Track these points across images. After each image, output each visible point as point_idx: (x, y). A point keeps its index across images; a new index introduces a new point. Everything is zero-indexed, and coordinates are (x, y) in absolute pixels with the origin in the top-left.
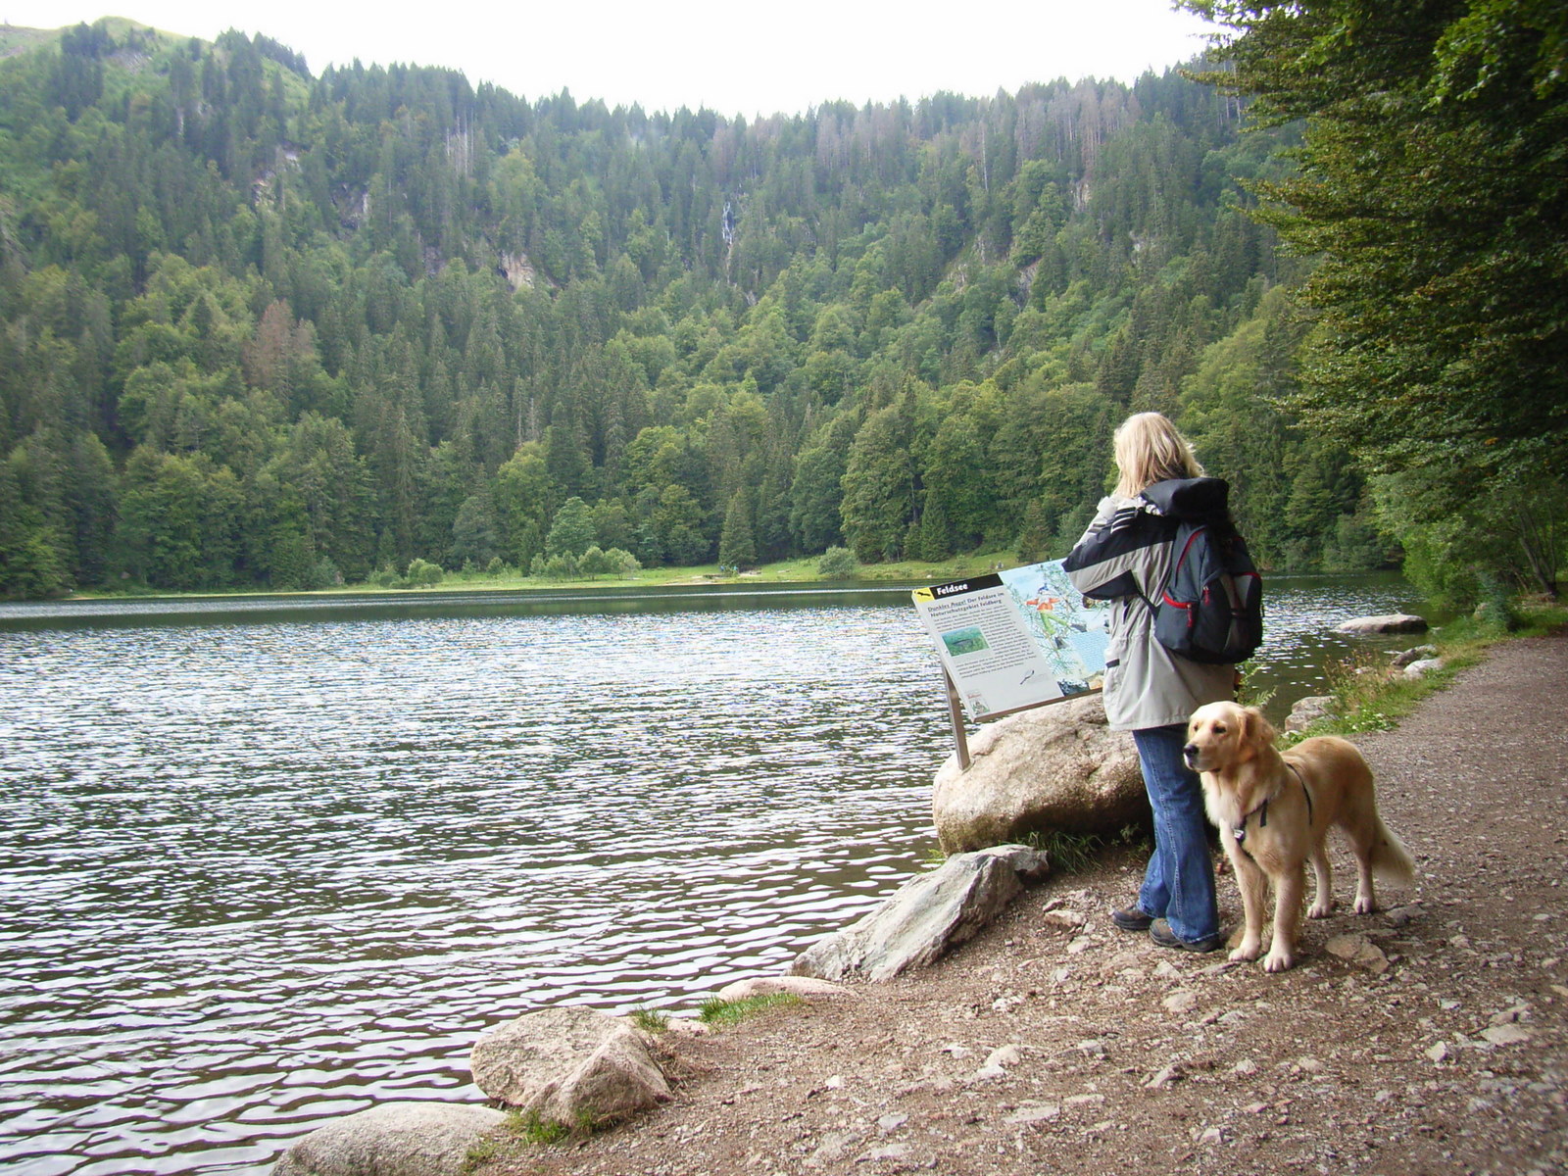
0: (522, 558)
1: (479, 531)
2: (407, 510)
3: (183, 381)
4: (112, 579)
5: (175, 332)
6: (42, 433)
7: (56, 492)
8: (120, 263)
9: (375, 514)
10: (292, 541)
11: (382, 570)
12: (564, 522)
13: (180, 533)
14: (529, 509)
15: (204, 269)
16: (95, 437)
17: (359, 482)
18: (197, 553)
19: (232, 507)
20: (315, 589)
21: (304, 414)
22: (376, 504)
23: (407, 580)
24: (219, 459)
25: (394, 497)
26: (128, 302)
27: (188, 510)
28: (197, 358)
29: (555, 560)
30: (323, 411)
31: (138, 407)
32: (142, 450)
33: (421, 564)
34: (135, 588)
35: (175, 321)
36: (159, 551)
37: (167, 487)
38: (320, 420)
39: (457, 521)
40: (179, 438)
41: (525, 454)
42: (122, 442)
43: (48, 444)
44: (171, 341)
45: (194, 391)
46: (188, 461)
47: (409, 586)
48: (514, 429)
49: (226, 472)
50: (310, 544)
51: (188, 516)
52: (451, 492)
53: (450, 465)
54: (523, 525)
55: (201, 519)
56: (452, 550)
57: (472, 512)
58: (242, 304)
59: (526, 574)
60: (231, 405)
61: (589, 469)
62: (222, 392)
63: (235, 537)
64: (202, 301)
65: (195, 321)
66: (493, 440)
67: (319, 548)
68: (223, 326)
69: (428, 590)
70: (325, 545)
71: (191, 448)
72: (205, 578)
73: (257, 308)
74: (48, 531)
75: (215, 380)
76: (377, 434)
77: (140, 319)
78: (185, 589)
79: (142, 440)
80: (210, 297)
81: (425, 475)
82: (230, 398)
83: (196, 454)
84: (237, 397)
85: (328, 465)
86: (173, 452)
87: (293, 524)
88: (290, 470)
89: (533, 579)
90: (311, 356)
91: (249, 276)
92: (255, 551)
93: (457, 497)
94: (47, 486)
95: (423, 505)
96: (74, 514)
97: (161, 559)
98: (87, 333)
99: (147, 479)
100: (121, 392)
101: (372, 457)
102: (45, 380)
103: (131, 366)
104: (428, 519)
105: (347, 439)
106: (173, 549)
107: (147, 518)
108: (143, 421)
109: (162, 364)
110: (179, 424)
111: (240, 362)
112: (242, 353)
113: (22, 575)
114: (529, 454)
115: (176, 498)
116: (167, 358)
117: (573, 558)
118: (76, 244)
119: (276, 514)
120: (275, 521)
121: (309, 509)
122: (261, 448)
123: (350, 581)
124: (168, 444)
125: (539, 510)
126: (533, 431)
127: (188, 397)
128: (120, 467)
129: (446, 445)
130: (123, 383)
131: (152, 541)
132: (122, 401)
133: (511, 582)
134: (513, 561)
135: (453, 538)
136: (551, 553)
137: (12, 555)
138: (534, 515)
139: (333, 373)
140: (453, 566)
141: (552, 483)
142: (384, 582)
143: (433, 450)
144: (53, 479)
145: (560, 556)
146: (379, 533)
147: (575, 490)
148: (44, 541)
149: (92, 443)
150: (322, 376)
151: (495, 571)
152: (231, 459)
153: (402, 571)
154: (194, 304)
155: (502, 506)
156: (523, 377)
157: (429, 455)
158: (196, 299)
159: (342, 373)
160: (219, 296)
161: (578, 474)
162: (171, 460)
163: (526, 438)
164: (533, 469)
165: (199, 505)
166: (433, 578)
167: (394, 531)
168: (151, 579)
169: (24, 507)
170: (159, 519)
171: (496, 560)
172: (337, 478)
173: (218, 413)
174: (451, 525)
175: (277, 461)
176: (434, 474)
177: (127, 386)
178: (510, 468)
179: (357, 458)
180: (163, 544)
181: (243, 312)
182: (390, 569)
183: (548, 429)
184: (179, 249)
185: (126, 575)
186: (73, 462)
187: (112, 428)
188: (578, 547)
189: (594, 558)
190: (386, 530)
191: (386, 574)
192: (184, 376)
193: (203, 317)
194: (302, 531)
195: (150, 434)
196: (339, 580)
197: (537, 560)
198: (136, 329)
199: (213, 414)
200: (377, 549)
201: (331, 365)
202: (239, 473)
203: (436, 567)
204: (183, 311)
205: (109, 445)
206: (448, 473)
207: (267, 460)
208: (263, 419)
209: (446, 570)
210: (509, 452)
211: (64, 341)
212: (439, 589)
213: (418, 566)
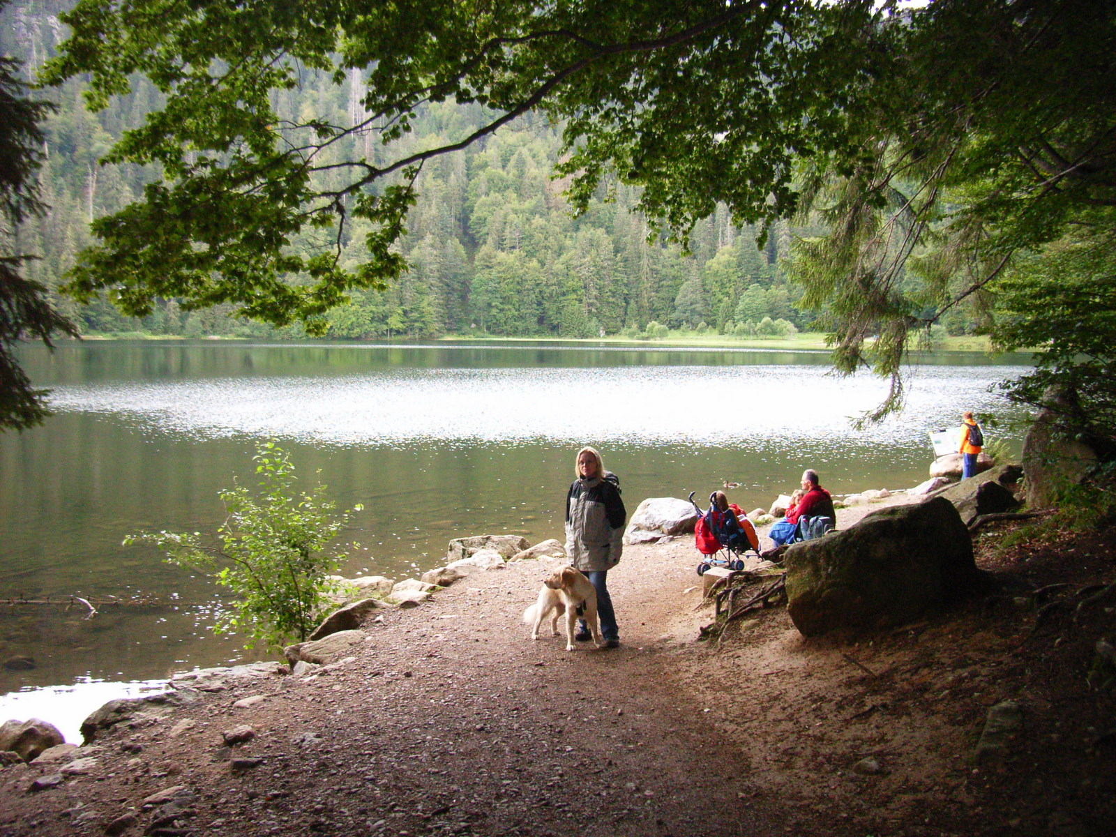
0: (719, 322)
1: (691, 304)
2: (646, 289)
3: (509, 205)
4: (466, 328)
5: (504, 174)
6: (429, 239)
7: (436, 274)
9: (626, 292)
10: (572, 306)
11: (630, 328)
12: (747, 300)
13: (505, 300)
14: (723, 291)
15: (521, 133)
16: (457, 240)
20: (587, 337)
21: (582, 227)
22: (626, 285)
23: (645, 334)
24: (530, 254)
25: (638, 280)
27: (511, 286)
28: (518, 190)
29: (741, 325)
30: (593, 224)
31: (482, 222)
32: (484, 250)
33: (655, 325)
34: (479, 333)
35: (504, 167)
37: (499, 272)
38: (592, 230)
39: (678, 298)
40: (507, 241)
41: (723, 254)
42: (472, 243)
43: (432, 246)
44: (502, 180)
45: (516, 212)
47: (647, 338)
48: (716, 238)
49: (534, 263)
50: (584, 309)
51: (511, 290)
52: (675, 278)
55: (519, 292)
56: (674, 316)
57: (687, 293)
59: (722, 333)
60: (538, 221)
62: (533, 212)
63: (540, 304)
64: (520, 154)
65: (516, 167)
67: (590, 312)
68: (532, 171)
69: (658, 341)
70: (594, 310)
71: (513, 247)
72: (520, 329)
74: (431, 298)
76: (628, 239)
77: (484, 166)
78: (508, 335)
79: (485, 242)
80: (525, 151)
81: (659, 267)
83: (516, 251)
84: (542, 215)
86: (503, 250)
87: (575, 297)
89: (726, 336)
91: (549, 137)
92: (551, 313)
93: (678, 281)
94: (432, 271)
95: (656, 286)
96: (445, 287)
97: (495, 316)
98: (453, 176)
99: (488, 267)
100: (472, 211)
101: (625, 254)
102: (429, 206)
103: (478, 196)
104: (658, 295)
105: (606, 242)
107: (487, 291)
108: (485, 230)
109: (497, 194)
110: (507, 233)
111: (543, 193)
112: (544, 187)
116: (499, 191)
117: (753, 324)
118: (445, 120)
119: (564, 289)
120: (564, 294)
121: (585, 288)
122: (556, 248)
123: (608, 333)
124: (500, 245)
125: (731, 291)
127: (512, 216)
128: (471, 259)
130: (473, 207)
131: (489, 305)
132: (473, 218)
133: (710, 341)
134: (712, 324)
135: (674, 308)
136: (738, 320)
137: (412, 312)
138: (728, 294)
140: (675, 325)
141: (740, 274)
142: (632, 335)
144: (434, 267)
145: (745, 322)
146: (627, 303)
147: (756, 279)
148: (429, 304)
149: (455, 245)
151: (702, 331)
152: (537, 255)
153: (642, 328)
154: (516, 156)
155: (708, 288)
158: (517, 153)
160: (531, 150)
162: (501, 256)
163: (724, 243)
165: (518, 283)
166: (662, 334)
167: (637, 302)
168: (488, 328)
169: (418, 284)
170: (495, 291)
171: (702, 324)
172: (602, 268)
173: (530, 225)
174: (673, 300)
175: (564, 257)
177: (476, 209)
179: (615, 256)
180: (496, 307)
181: (544, 161)
182: (635, 326)
183: (739, 238)
185: (473, 325)
186: (445, 256)
187: (466, 233)
188: (757, 317)
189: (767, 325)
190: (632, 301)
191: (631, 330)
192: (509, 202)
193: (521, 163)
194: (580, 301)
195: (490, 240)
196: (602, 333)
197: (729, 324)
198: (481, 172)
199: (527, 226)
200: (626, 314)
202: (543, 264)
203: (664, 327)
204: (509, 160)
205: (464, 244)
206: (672, 266)
207: (559, 255)
208: (557, 229)
209: (670, 328)
210: (713, 253)
211: (440, 181)
212: (665, 341)
213: (653, 326)
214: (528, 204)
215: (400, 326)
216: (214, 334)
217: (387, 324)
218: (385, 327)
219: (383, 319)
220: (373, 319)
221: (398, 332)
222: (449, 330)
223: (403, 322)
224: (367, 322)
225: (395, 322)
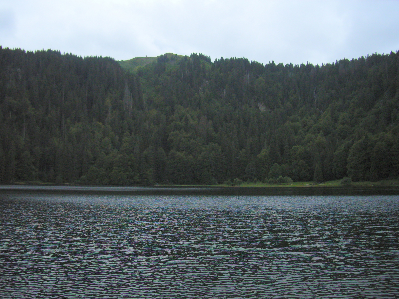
0: (262, 178)
1: (251, 172)
2: (234, 166)
4: (164, 181)
6: (150, 147)
7: (153, 160)
8: (168, 108)
9: (226, 167)
10: (206, 173)
12: (273, 170)
13: (180, 171)
15: (187, 109)
16: (162, 148)
17: (222, 159)
18: (184, 176)
19: (192, 165)
20: (211, 185)
21: (209, 143)
24: (189, 153)
25: (231, 163)
26: (170, 117)
27: (182, 165)
28: (185, 130)
29: (271, 179)
30: (214, 142)
31: (172, 141)
32: (172, 151)
33: (237, 180)
34: (170, 183)
35: (180, 121)
36: (175, 175)
37: (177, 160)
39: (246, 169)
40: (181, 148)
43: (152, 150)
44: (179, 125)
46: (182, 154)
47: (234, 185)
48: (261, 146)
49: (191, 157)
50: (210, 174)
53: (245, 155)
54: (262, 170)
55: (185, 167)
56: (245, 176)
57: (250, 167)
58: (196, 116)
59: (263, 182)
60: (192, 141)
61: (280, 156)
62: (191, 137)
63: (193, 172)
64: (186, 116)
65: (185, 121)
66: (255, 149)
68: (191, 122)
69: (239, 186)
70: (214, 174)
72: (185, 181)
73: (199, 118)
74: (151, 169)
75: (189, 135)
76: (227, 147)
77: (173, 121)
78: (181, 184)
83: (184, 152)
84: (194, 139)
85: (215, 155)
86: (179, 152)
87: (206, 169)
88: (206, 156)
89: (265, 184)
90: (211, 129)
91: (197, 110)
92: (197, 175)
93: (246, 163)
95: (238, 165)
96: (156, 166)
98: (161, 124)
99: (173, 158)
100: (168, 137)
101: (226, 153)
102: (152, 135)
103: (170, 132)
104: (239, 168)
105: (219, 148)
106: (178, 174)
107: (173, 167)
108: (172, 144)
110: (181, 145)
111: (195, 131)
112: (195, 128)
114: (264, 152)
115: (179, 163)
116: (178, 130)
117: (275, 179)
118: (159, 104)
119: (202, 166)
121: (210, 166)
122: (199, 151)
123: (220, 183)
125: (267, 166)
126: (265, 147)
127: (183, 139)
128: (167, 155)
129: (244, 150)
131: (174, 172)
132: (168, 140)
133: (260, 185)
134: (259, 179)
135: (245, 173)
137: (143, 175)
138: (265, 168)
139: (217, 133)
141: (270, 160)
146: (227, 171)
147: (276, 161)
150: (214, 133)
151: (255, 182)
152: (192, 153)
153: (232, 181)
155: (257, 165)
156: (263, 133)
157: (239, 153)
160: (190, 115)
161: (277, 157)
164: (265, 156)
165: (185, 164)
166: (240, 183)
167: (230, 171)
168: (173, 181)
169: (146, 164)
170: (176, 167)
171: (256, 179)
172: (217, 158)
173: (189, 142)
175: (203, 154)
176: (240, 157)
178: (259, 156)
179: (222, 153)
181: (196, 119)
183: (269, 146)
184: (181, 104)
186: (157, 154)
187: (165, 145)
188: (276, 176)
189: (281, 179)
191: (228, 182)
192: (182, 134)
195: (174, 148)
196: (217, 183)
197: (266, 179)
198: (171, 123)
200: (226, 176)
202: (194, 157)
203: (240, 180)
204: (182, 119)
205: (165, 150)
207: (200, 154)
208: (200, 144)
209: (243, 181)
210: (259, 152)
215: (138, 180)
217: (133, 179)
220: (128, 177)
221: (138, 183)
222: (158, 182)
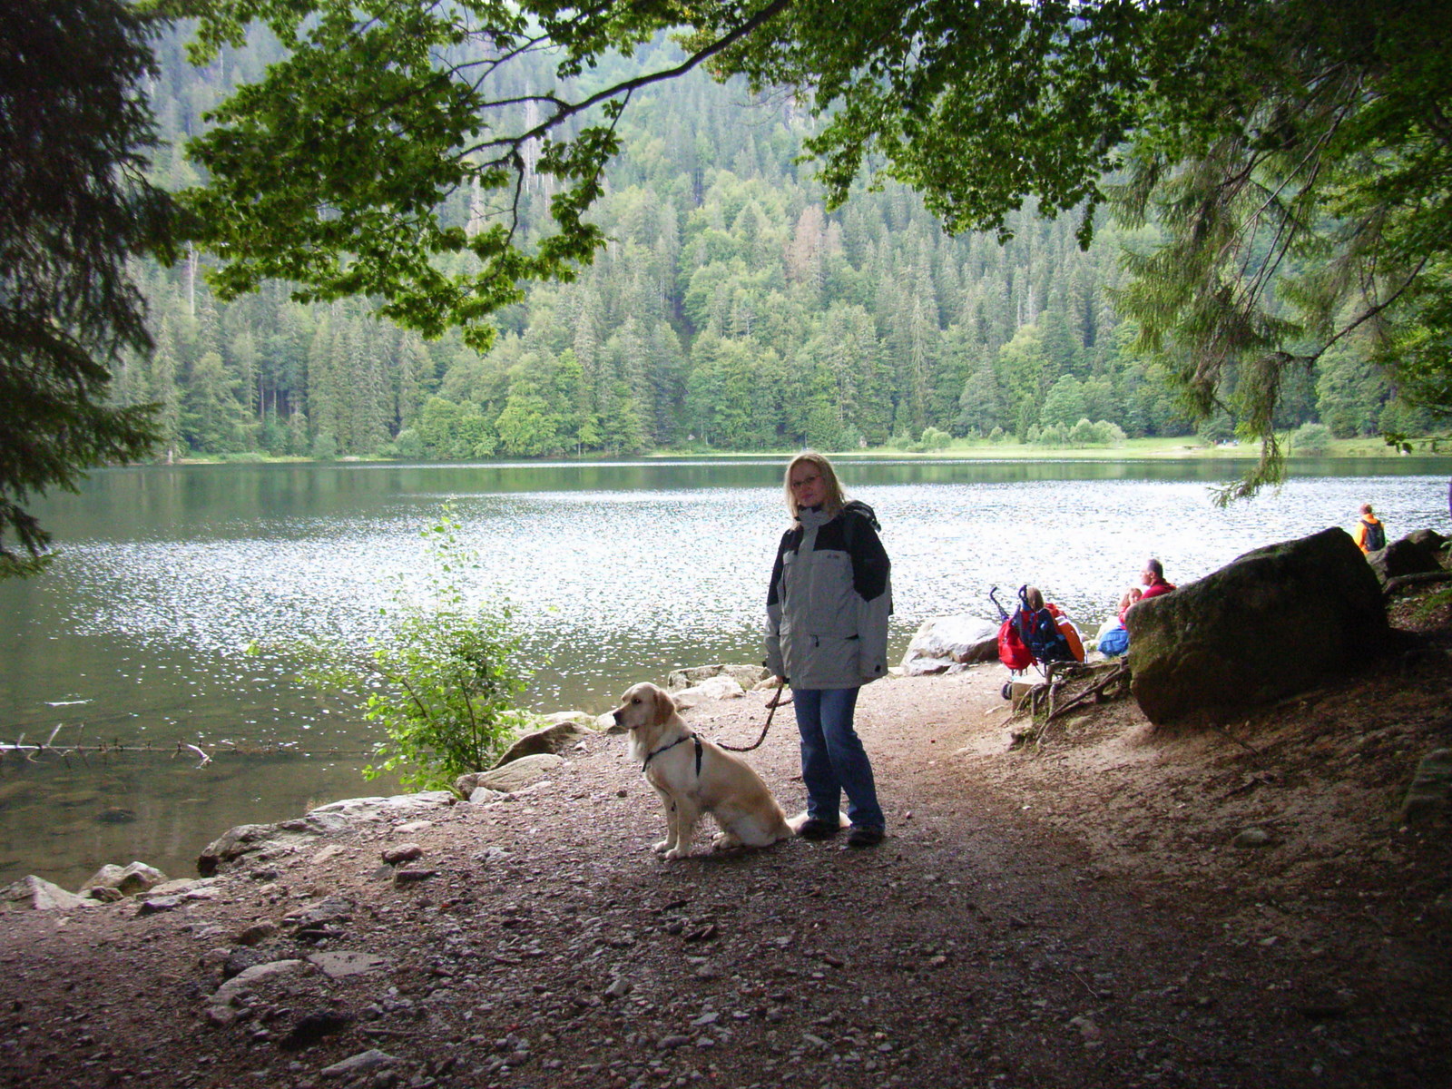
0: (1020, 427)
1: (982, 404)
2: (920, 384)
3: (736, 277)
4: (681, 441)
5: (728, 236)
6: (630, 323)
7: (641, 370)
8: (684, 180)
9: (893, 389)
10: (823, 409)
11: (899, 436)
12: (1057, 397)
13: (733, 403)
14: (1026, 384)
15: (750, 181)
16: (668, 325)
17: (880, 360)
18: (748, 420)
19: (776, 382)
20: (842, 450)
21: (833, 303)
22: (894, 380)
23: (920, 445)
24: (765, 342)
25: (909, 372)
26: (691, 213)
27: (740, 384)
28: (747, 257)
29: (1049, 430)
30: (848, 299)
31: (701, 300)
32: (704, 337)
33: (933, 432)
34: (699, 448)
35: (728, 227)
36: (718, 418)
37: (724, 366)
38: (847, 308)
39: (963, 395)
40: (734, 325)
41: (1023, 336)
42: (687, 327)
43: (635, 333)
44: (726, 244)
45: (744, 286)
46: (741, 344)
47: (922, 450)
48: (1013, 313)
49: (771, 353)
50: (838, 413)
51: (740, 390)
52: (959, 369)
53: (957, 346)
54: (1020, 399)
55: (751, 392)
56: (960, 419)
57: (975, 388)
58: (782, 210)
59: (1023, 441)
60: (775, 297)
61: (1080, 348)
62: (768, 286)
63: (779, 407)
64: (749, 209)
65: (745, 226)
66: (994, 323)
67: (846, 416)
68: (766, 230)
69: (938, 454)
70: (851, 414)
71: (743, 333)
72: (754, 440)
73: (794, 214)
74: (635, 402)
76: (895, 318)
77: (702, 226)
78: (738, 449)
79: (705, 327)
80: (756, 206)
81: (937, 355)
82: (774, 291)
83: (747, 338)
84: (780, 289)
85: (855, 346)
86: (729, 337)
87: (825, 397)
88: (824, 351)
89: (1030, 446)
90: (838, 252)
91: (787, 186)
92: (794, 418)
93: (963, 373)
94: (635, 366)
95: (934, 380)
96: (653, 387)
97: (719, 424)
98: (661, 240)
99: (708, 359)
100: (687, 286)
101: (892, 338)
102: (631, 280)
103: (694, 266)
104: (937, 392)
105: (867, 324)
106: (729, 416)
107: (708, 390)
108: (704, 311)
109: (719, 263)
110: (734, 314)
111: (781, 261)
112: (782, 252)
113: (616, 437)
114: (1027, 335)
115: (732, 375)
116: (722, 258)
117: (1065, 429)
118: (649, 165)
119: (812, 387)
120: (811, 394)
121: (839, 384)
122: (800, 332)
123: (871, 444)
124: (725, 330)
125: (1035, 385)
126: (1031, 316)
127: (740, 292)
128: (687, 349)
129: (954, 329)
130: (688, 280)
131: (712, 410)
132: (689, 295)
133: (1009, 450)
134: (1010, 429)
135: (959, 410)
136: (1045, 424)
137: (609, 420)
138: (1030, 389)
139: (857, 267)
140: (960, 432)
141: (1046, 362)
142: (902, 446)
143: (943, 333)
144: (638, 360)
145: (1054, 426)
146: (896, 404)
147: (1068, 368)
148: (632, 410)
149: (665, 331)
150: (848, 269)
151: (996, 439)
152: (775, 341)
153: (916, 436)
154: (743, 212)
155: (1003, 381)
156: (1021, 266)
157: (940, 337)
158: (745, 208)
159: (865, 267)
160: (763, 204)
161: (1070, 354)
162: (727, 344)
163: (1024, 322)
164: (1030, 350)
165: (750, 380)
166: (943, 444)
167: (908, 402)
168: (711, 441)
169: (618, 383)
170: (719, 391)
171: (997, 429)
172: (861, 357)
173: (764, 303)
174: (957, 398)
175: (810, 345)
176: (943, 353)
177: (692, 283)
178: (1010, 348)
179: (879, 341)
180: (721, 412)
181: (782, 217)
182: (906, 435)
183: (1045, 313)
184: (730, 165)
185: (691, 437)
186: (652, 346)
187: (679, 316)
188: (1070, 419)
189: (1085, 429)
190: (902, 402)
191: (901, 440)
192: (736, 274)
193: (751, 221)
194: (833, 402)
195: (711, 323)
196: (863, 443)
197: (1033, 429)
198: (697, 235)
199: (760, 305)
200: (894, 418)
201: (854, 259)
202: (782, 354)
203: (945, 434)
204: (734, 218)
205: (678, 331)
206: (955, 353)
207: (804, 342)
208: (800, 307)
209: (954, 436)
210: (1009, 334)
211: (644, 248)
212: (948, 453)
213: (931, 434)
214: (761, 275)
215: (594, 439)
216: (351, 453)
217: (577, 437)
218: (574, 441)
219: (572, 430)
220: (558, 430)
221: (592, 448)
222: (659, 444)
223: (597, 435)
224: (551, 435)
225: (588, 434)
